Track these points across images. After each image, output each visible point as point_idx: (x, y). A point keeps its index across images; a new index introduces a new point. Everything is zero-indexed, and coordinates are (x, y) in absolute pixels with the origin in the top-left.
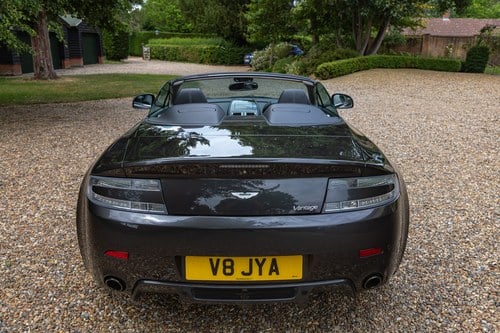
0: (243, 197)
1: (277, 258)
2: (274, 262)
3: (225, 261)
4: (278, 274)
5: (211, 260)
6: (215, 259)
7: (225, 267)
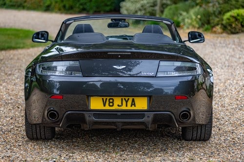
0: (118, 68)
1: (135, 98)
2: (133, 100)
3: (109, 99)
4: (135, 106)
5: (103, 99)
6: (105, 98)
7: (110, 102)
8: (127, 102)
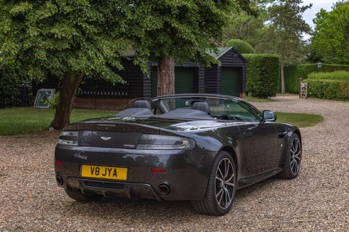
0: (105, 139)
2: (115, 171)
3: (96, 168)
4: (116, 176)
5: (91, 167)
8: (110, 171)
